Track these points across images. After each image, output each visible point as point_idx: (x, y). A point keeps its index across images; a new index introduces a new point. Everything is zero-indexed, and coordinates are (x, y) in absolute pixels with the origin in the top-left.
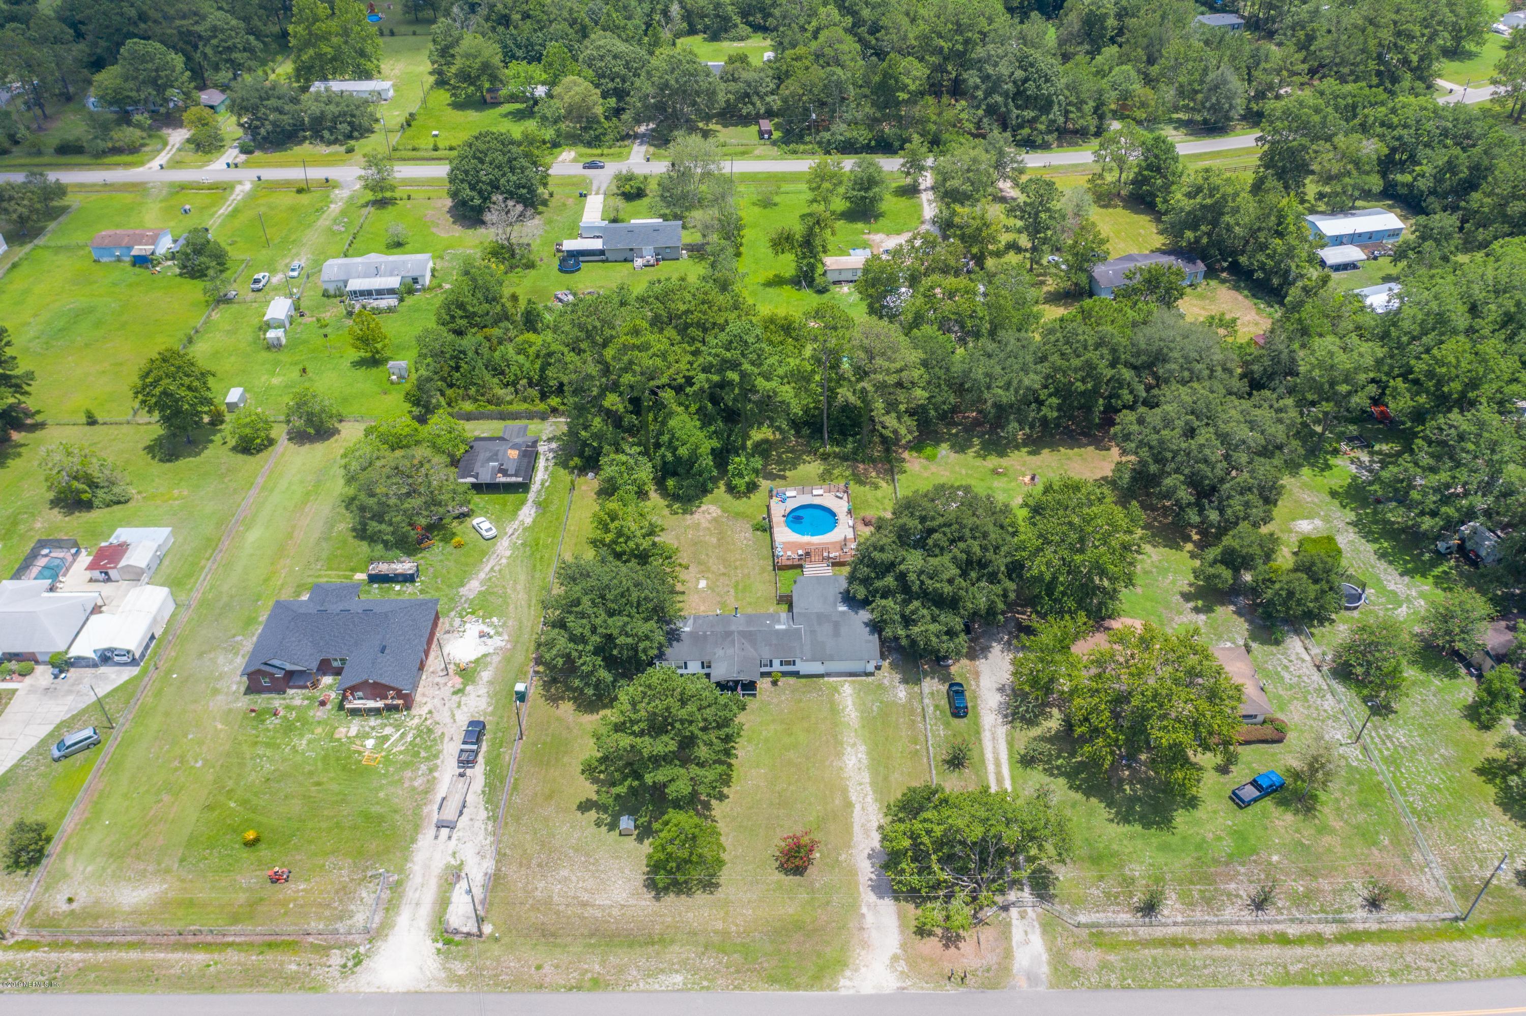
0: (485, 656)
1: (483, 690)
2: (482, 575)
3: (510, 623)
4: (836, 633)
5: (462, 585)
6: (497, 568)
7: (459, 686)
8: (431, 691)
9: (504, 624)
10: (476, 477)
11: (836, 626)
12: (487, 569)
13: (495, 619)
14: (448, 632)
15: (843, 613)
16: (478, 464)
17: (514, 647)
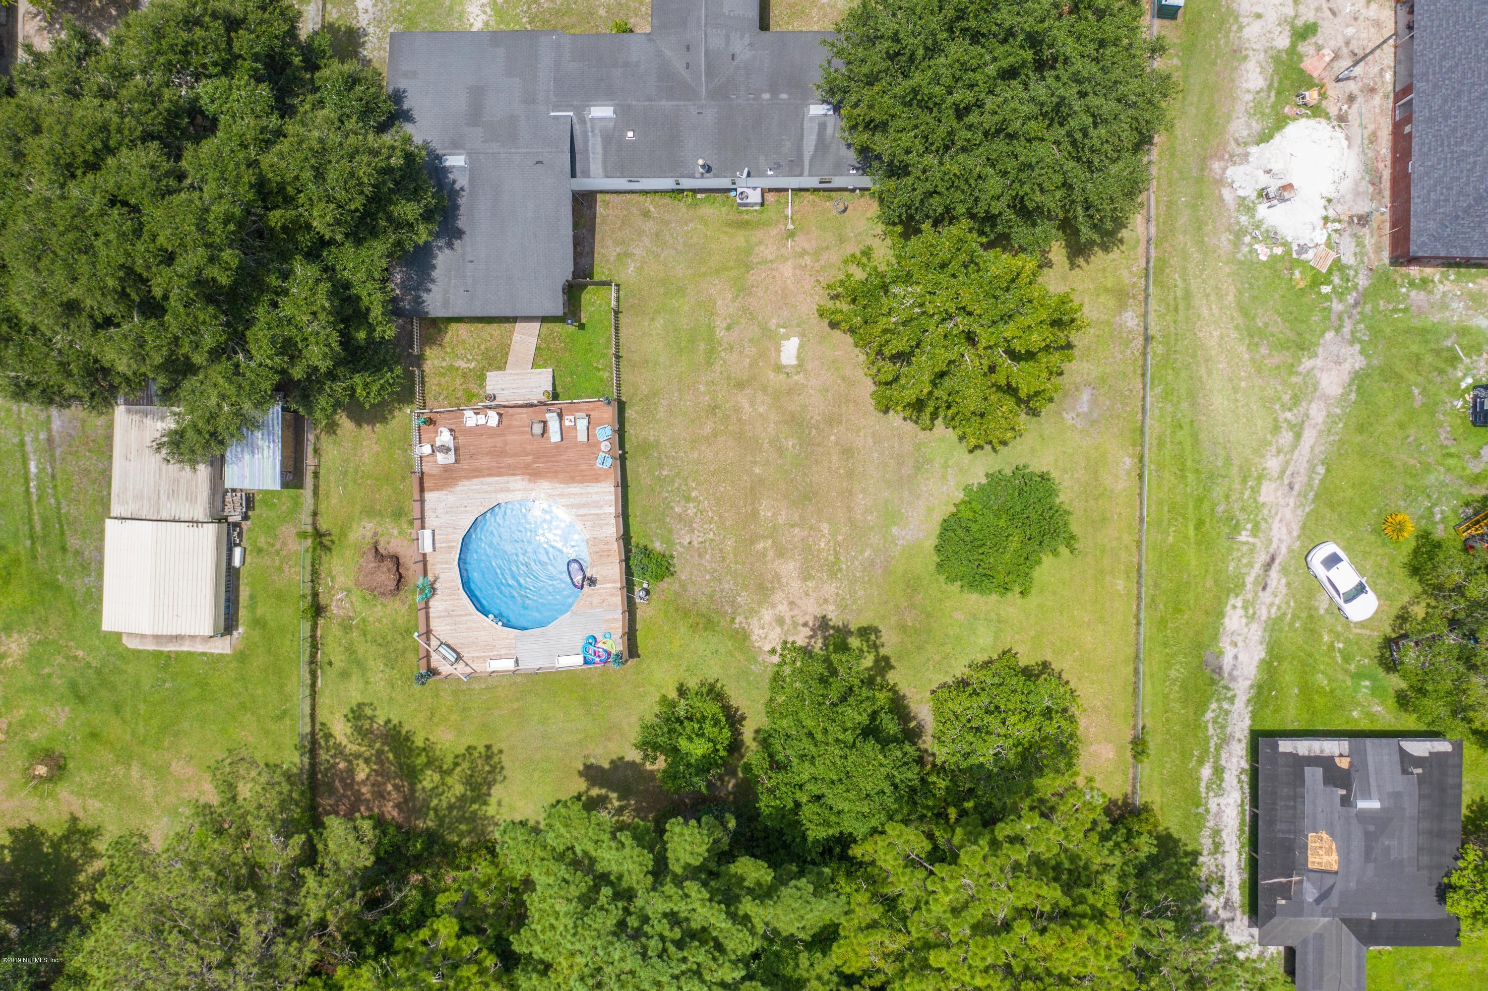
0: (1264, 138)
1: (1252, 31)
2: (1317, 413)
3: (1225, 240)
4: (477, 94)
5: (1359, 378)
6: (1286, 437)
7: (1305, 48)
8: (1367, 38)
9: (1237, 241)
10: (1406, 760)
11: (475, 115)
12: (1309, 436)
13: (1263, 253)
14: (1363, 220)
15: (456, 146)
16: (1411, 806)
17: (1203, 162)
